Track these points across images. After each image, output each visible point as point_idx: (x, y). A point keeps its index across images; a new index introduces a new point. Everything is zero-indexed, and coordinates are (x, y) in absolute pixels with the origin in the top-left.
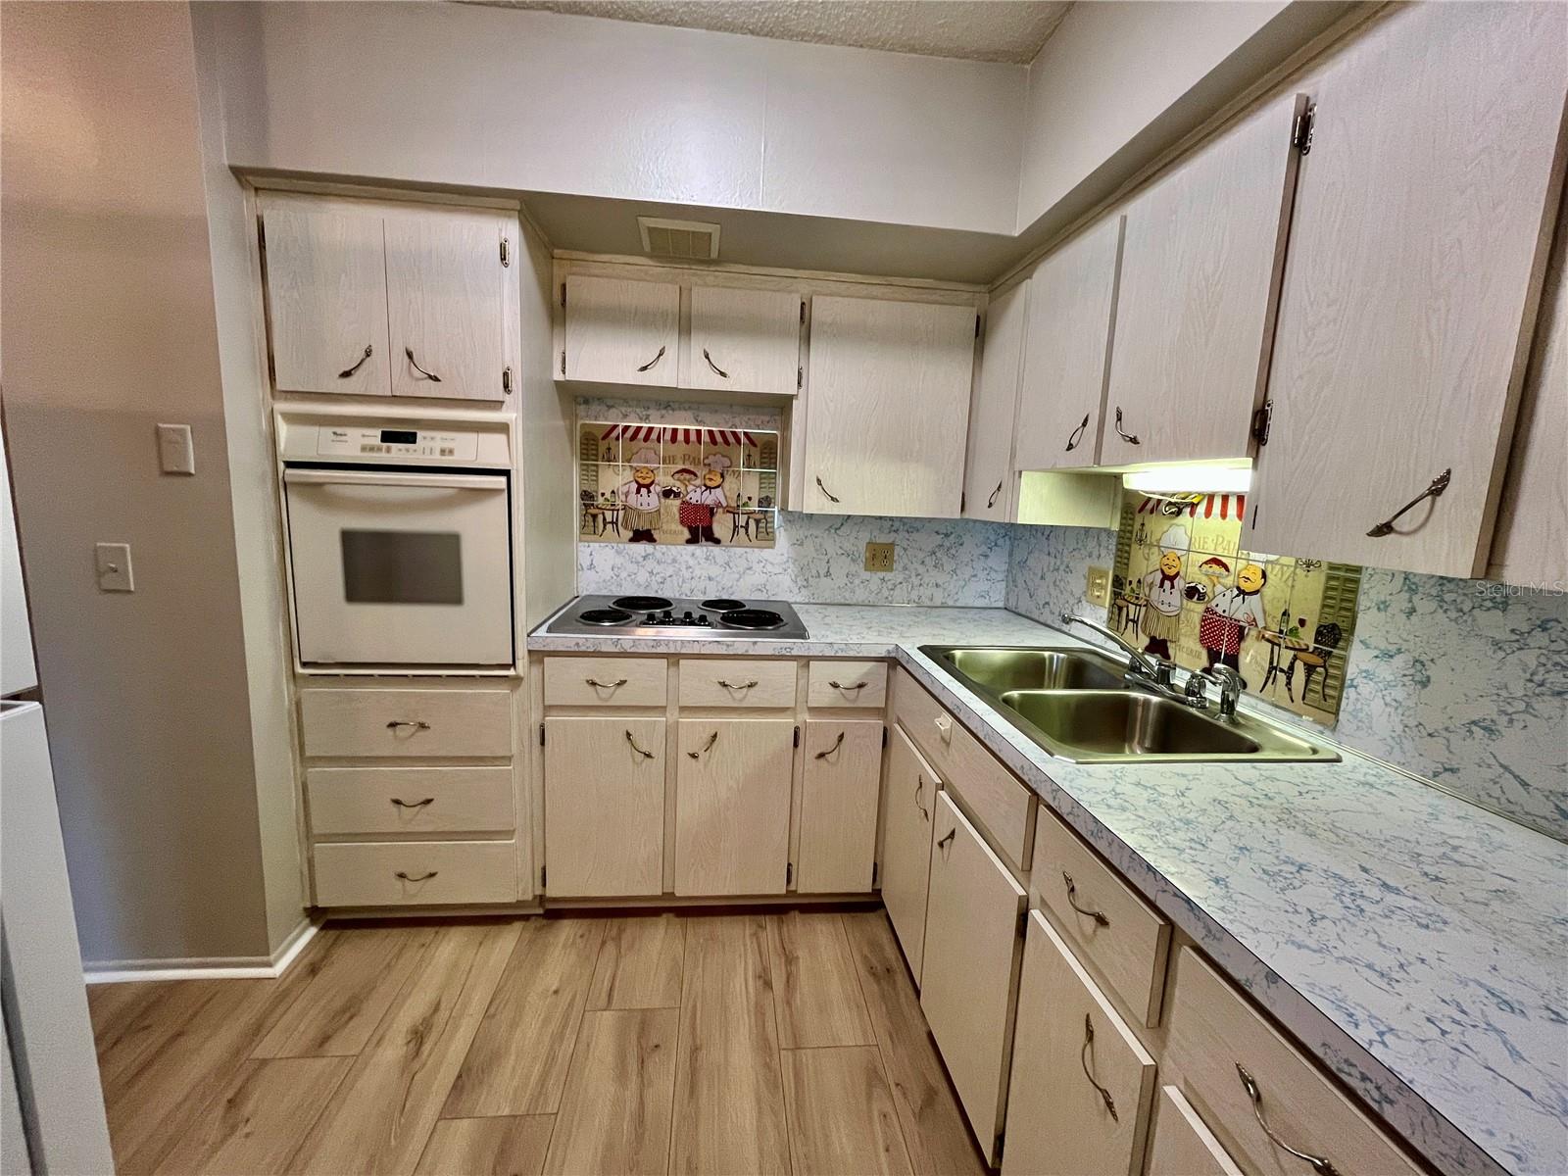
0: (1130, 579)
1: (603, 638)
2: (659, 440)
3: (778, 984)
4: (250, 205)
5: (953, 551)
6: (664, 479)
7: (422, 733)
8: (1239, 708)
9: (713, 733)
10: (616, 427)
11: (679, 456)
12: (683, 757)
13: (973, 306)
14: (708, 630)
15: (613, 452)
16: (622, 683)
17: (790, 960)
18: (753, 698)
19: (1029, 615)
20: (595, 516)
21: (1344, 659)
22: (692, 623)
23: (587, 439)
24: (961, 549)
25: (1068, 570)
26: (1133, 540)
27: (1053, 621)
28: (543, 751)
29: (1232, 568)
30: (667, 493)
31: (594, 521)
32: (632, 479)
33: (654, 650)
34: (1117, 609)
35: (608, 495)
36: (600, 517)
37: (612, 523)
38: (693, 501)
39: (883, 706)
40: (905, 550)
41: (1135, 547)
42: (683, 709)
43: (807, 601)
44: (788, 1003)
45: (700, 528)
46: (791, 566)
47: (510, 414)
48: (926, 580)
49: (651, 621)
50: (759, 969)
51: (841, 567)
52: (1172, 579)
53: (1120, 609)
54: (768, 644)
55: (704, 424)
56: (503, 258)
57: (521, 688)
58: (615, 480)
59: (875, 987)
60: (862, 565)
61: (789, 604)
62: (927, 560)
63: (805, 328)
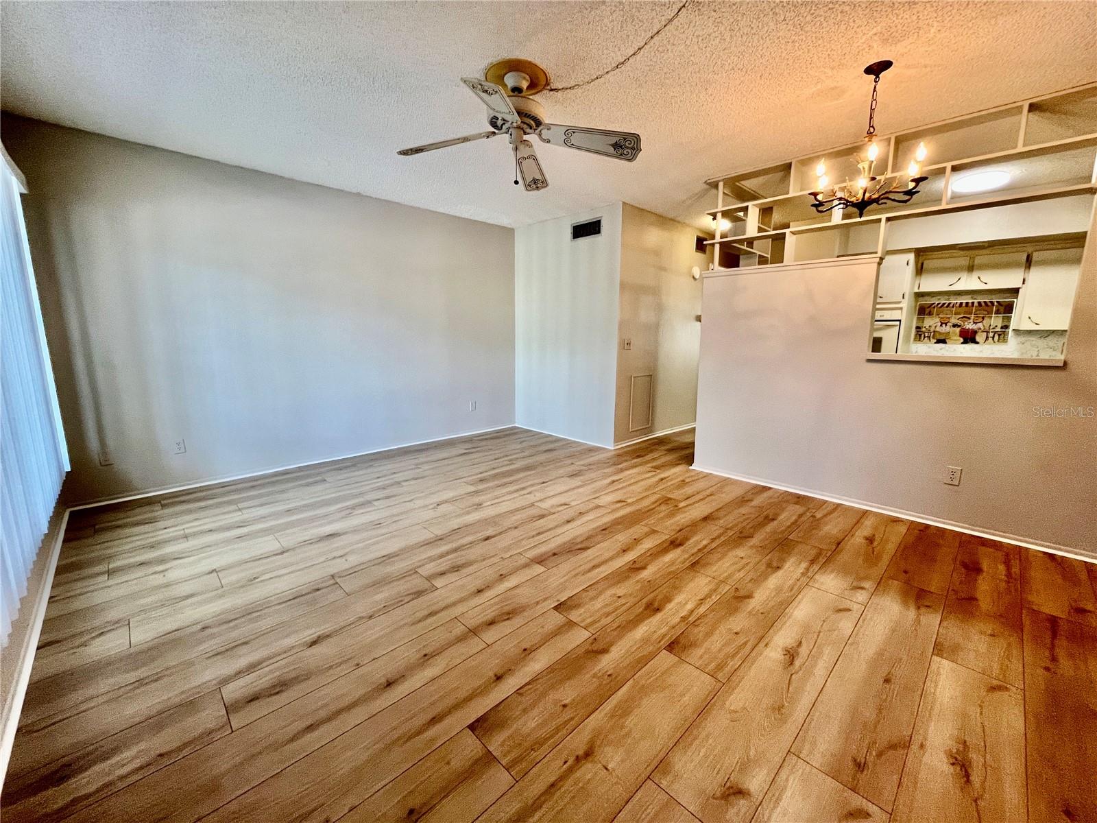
2: (953, 307)
6: (954, 320)
10: (934, 303)
15: (932, 312)
20: (920, 335)
23: (921, 308)
31: (920, 337)
32: (939, 321)
36: (923, 336)
38: (967, 328)
45: (969, 337)
47: (903, 305)
55: (975, 299)
56: (908, 264)
58: (931, 322)
63: (1029, 263)
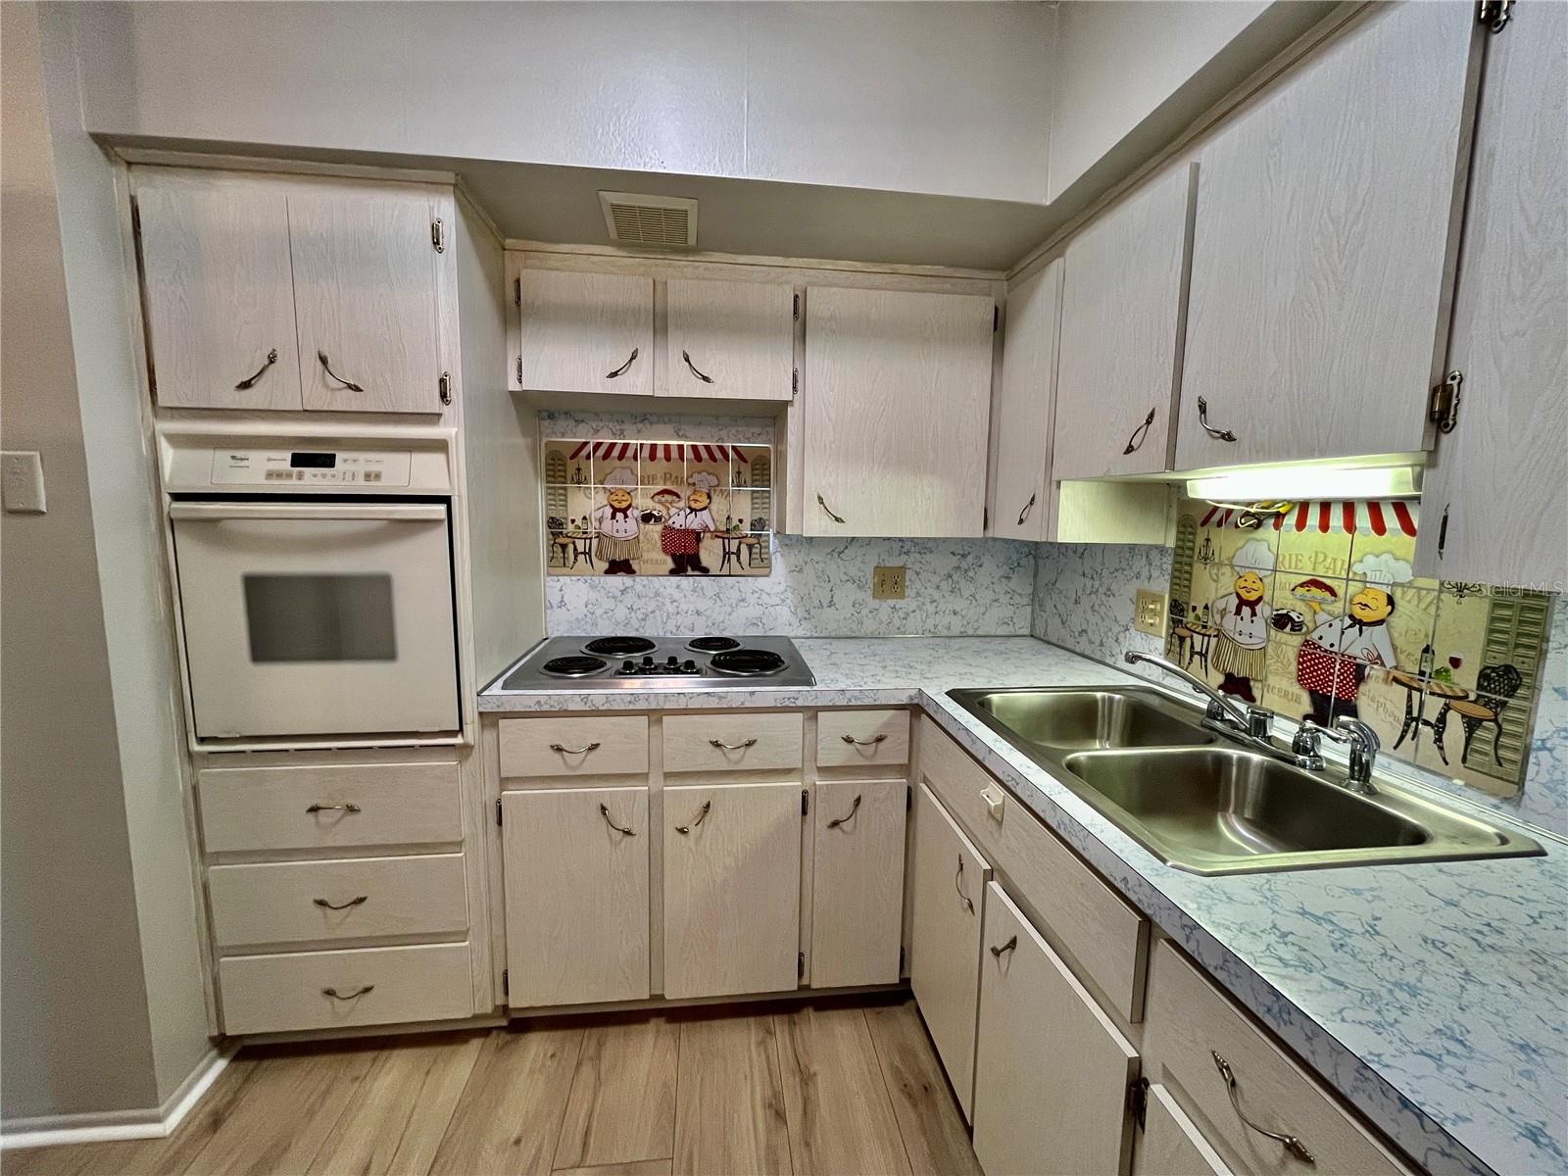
0: (1193, 604)
1: (568, 694)
2: (635, 458)
3: (794, 1118)
4: (121, 183)
5: (971, 574)
6: (643, 502)
7: (351, 818)
8: (1375, 773)
9: (705, 803)
10: (586, 444)
11: (659, 475)
12: (670, 832)
13: (990, 295)
14: (696, 679)
15: (583, 474)
16: (595, 747)
17: (806, 1079)
18: (752, 759)
19: (1060, 643)
20: (564, 547)
21: (1529, 712)
22: (677, 671)
23: (553, 459)
24: (981, 571)
25: (1109, 593)
26: (1196, 558)
27: (1093, 652)
28: (500, 833)
29: (1340, 592)
30: (647, 518)
31: (564, 552)
32: (606, 503)
33: (631, 707)
34: (1177, 640)
35: (579, 522)
36: (571, 547)
37: (584, 553)
38: (677, 526)
39: (906, 762)
40: (918, 574)
41: (1198, 567)
42: (668, 776)
43: (809, 634)
44: (807, 1144)
46: (790, 595)
47: (450, 429)
48: (942, 607)
49: (628, 670)
50: (769, 1093)
51: (847, 595)
52: (1253, 605)
53: (1182, 639)
54: (768, 693)
55: (685, 437)
56: (436, 243)
57: (471, 759)
58: (587, 504)
59: (912, 1115)
60: (870, 592)
61: (787, 639)
62: (944, 585)
63: (800, 324)
